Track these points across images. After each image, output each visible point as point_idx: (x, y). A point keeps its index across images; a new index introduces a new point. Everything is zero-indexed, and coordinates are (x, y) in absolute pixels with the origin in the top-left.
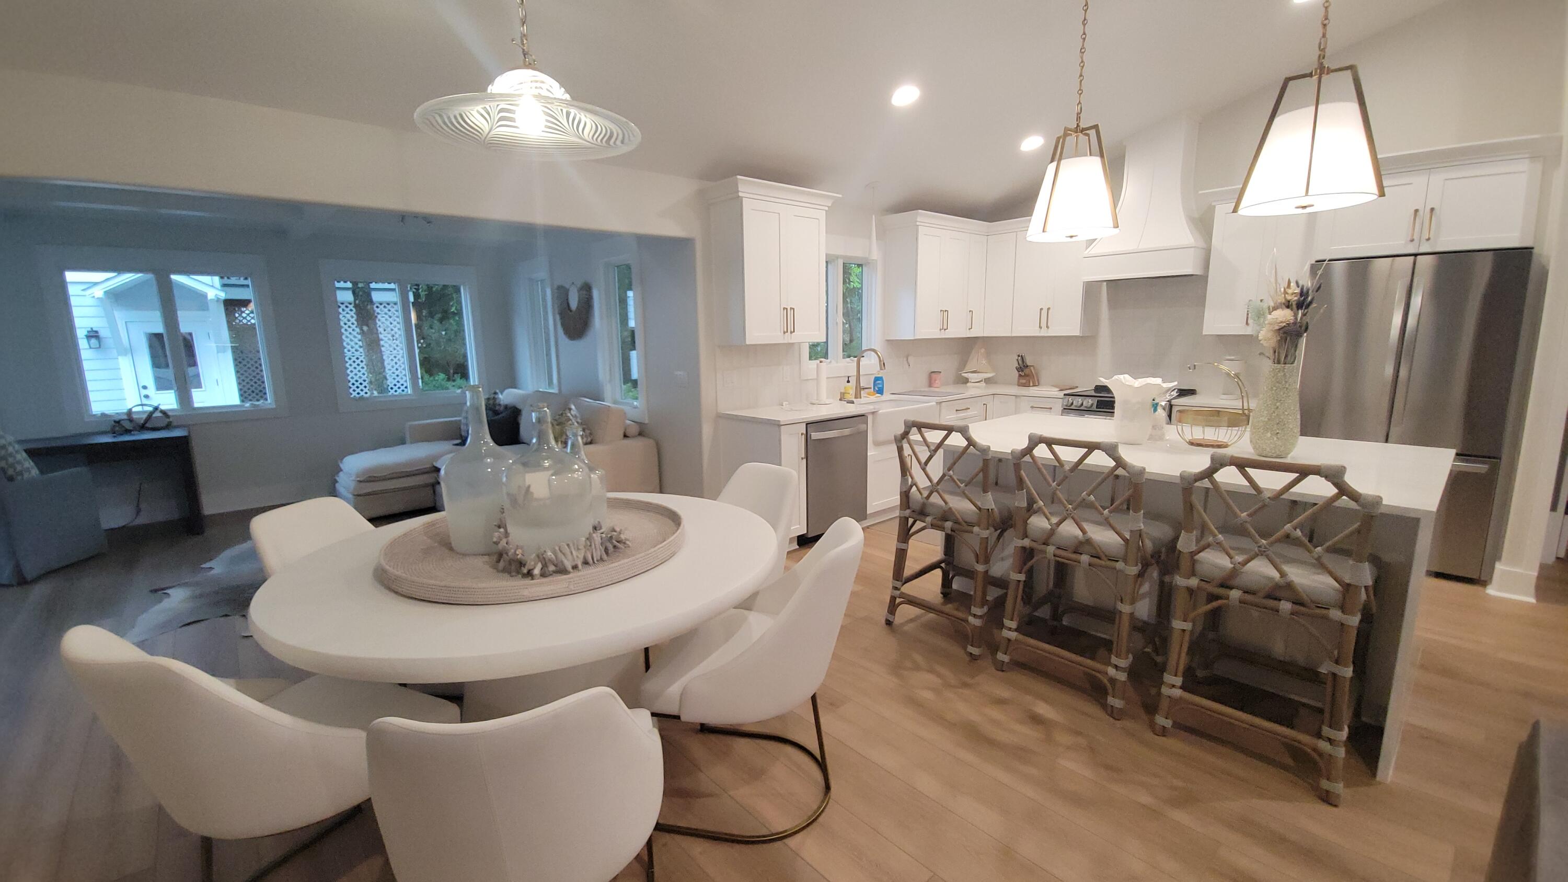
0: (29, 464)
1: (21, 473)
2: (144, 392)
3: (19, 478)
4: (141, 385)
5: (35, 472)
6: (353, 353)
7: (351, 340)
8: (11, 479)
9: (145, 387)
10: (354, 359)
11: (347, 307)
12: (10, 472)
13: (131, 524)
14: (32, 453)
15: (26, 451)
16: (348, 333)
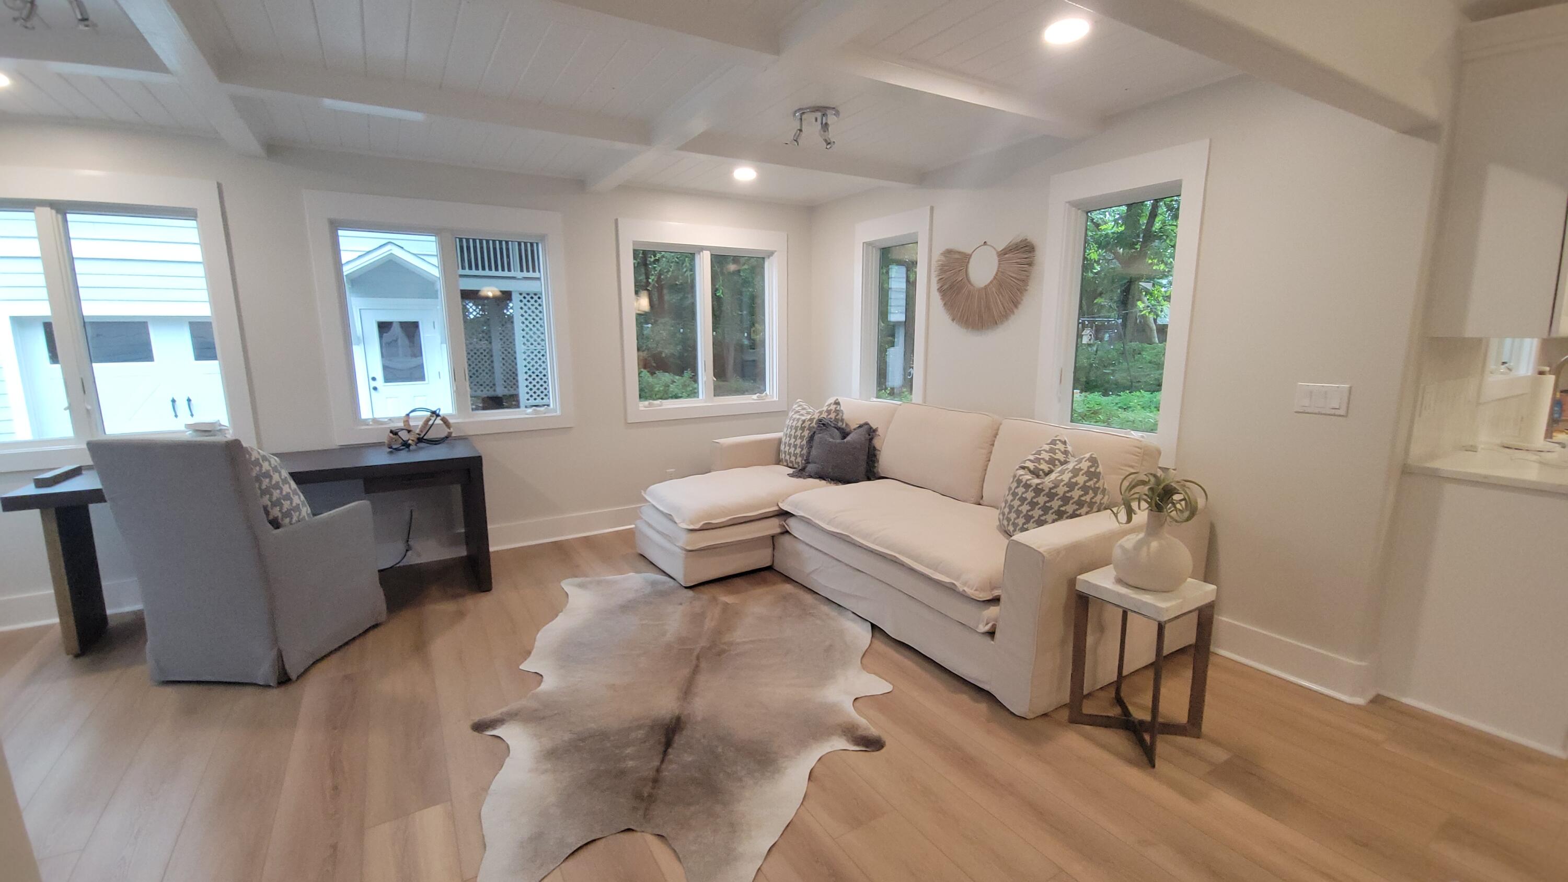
0: (299, 499)
1: (288, 514)
2: (373, 384)
3: (287, 520)
4: (371, 376)
5: (306, 510)
6: (535, 346)
7: (534, 333)
8: (275, 524)
9: (374, 379)
10: (536, 352)
11: (532, 298)
12: (275, 512)
13: (401, 564)
14: (298, 478)
15: (293, 475)
16: (532, 325)
